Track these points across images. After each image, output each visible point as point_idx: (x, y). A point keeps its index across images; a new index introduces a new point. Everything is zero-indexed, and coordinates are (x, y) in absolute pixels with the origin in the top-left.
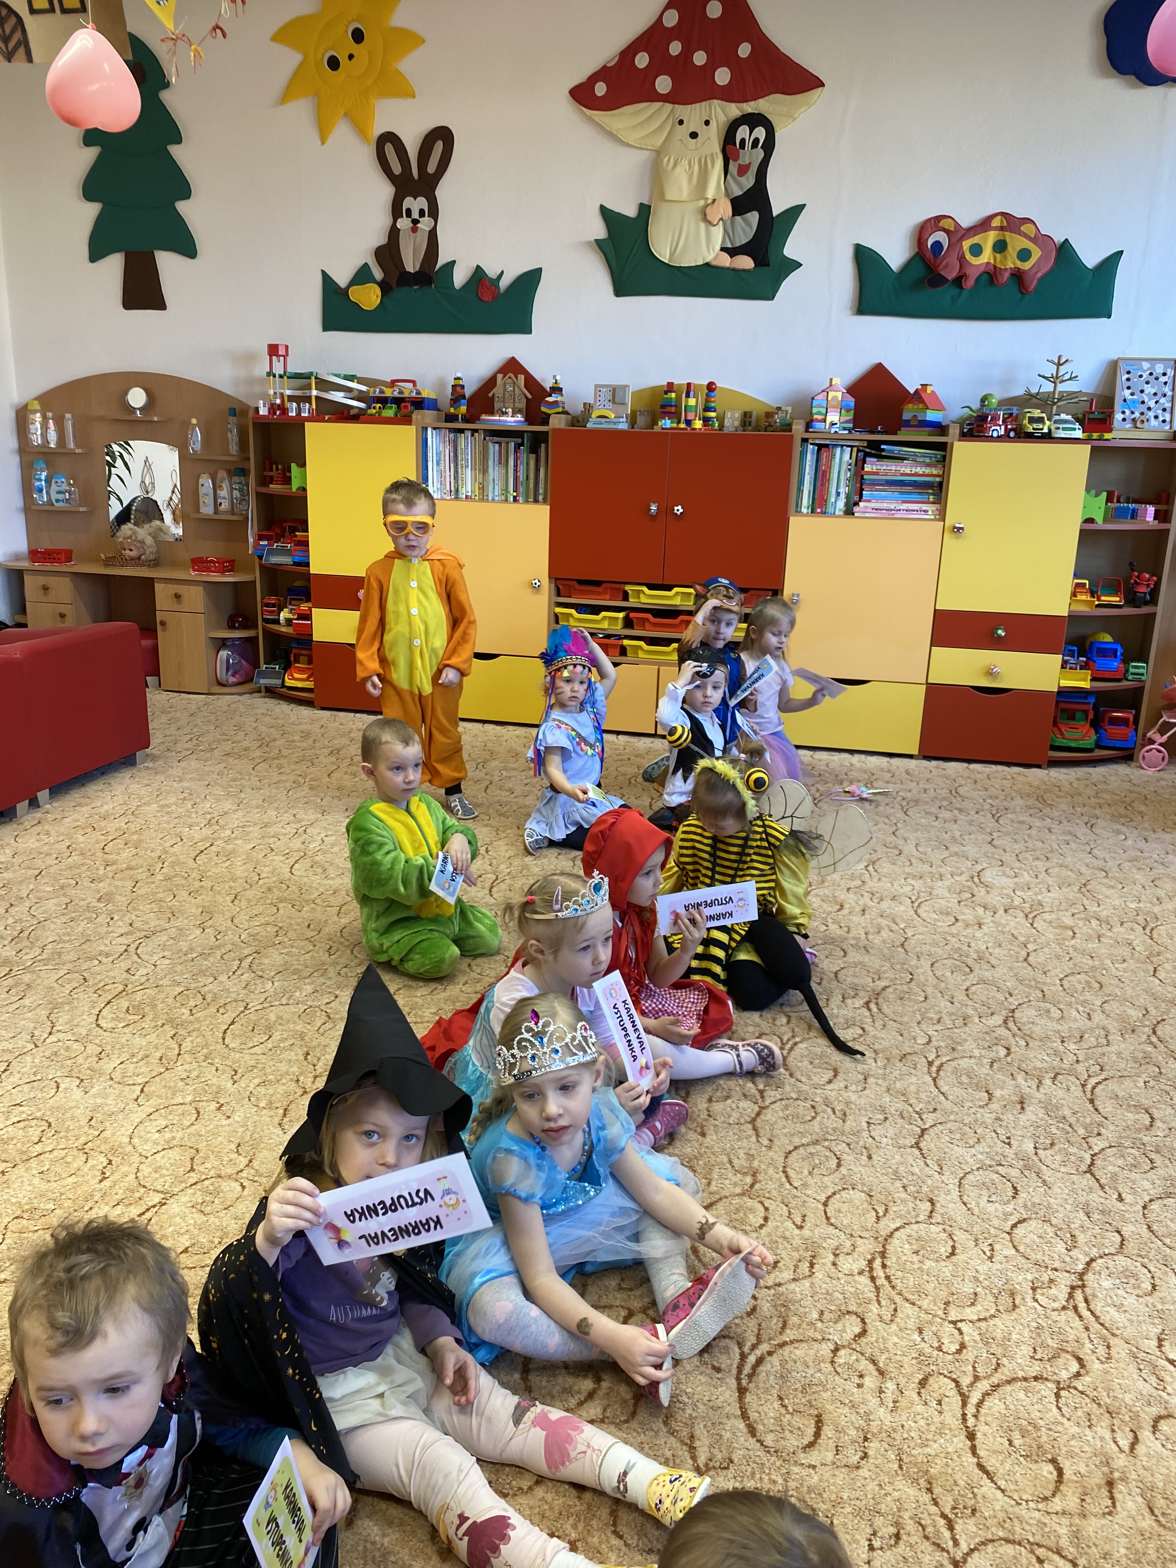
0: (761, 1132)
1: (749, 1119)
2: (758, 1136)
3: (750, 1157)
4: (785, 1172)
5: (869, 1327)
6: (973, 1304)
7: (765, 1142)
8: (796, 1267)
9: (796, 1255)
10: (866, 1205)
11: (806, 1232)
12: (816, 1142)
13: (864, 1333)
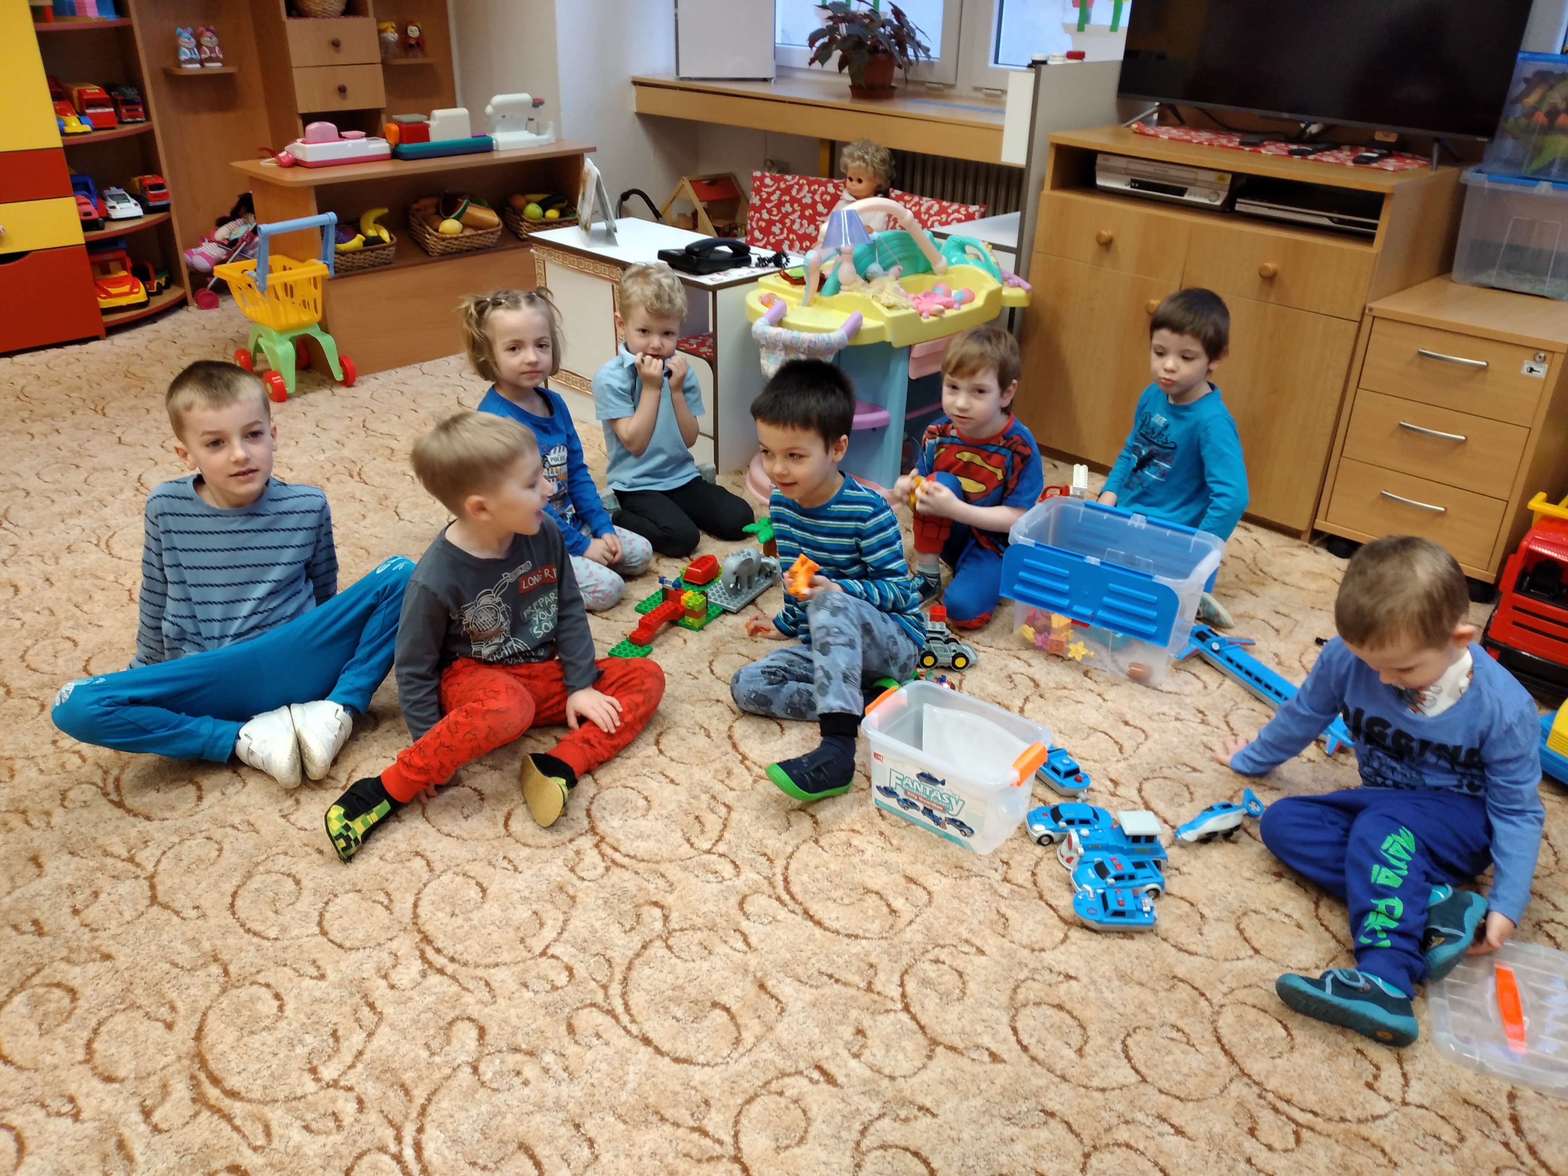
0: (177, 905)
1: (147, 902)
2: (177, 913)
3: (194, 942)
4: (248, 931)
5: (482, 1021)
6: (542, 925)
7: (194, 913)
8: (358, 1020)
9: (347, 1009)
10: (365, 905)
11: (332, 976)
12: (249, 875)
13: (482, 1032)
